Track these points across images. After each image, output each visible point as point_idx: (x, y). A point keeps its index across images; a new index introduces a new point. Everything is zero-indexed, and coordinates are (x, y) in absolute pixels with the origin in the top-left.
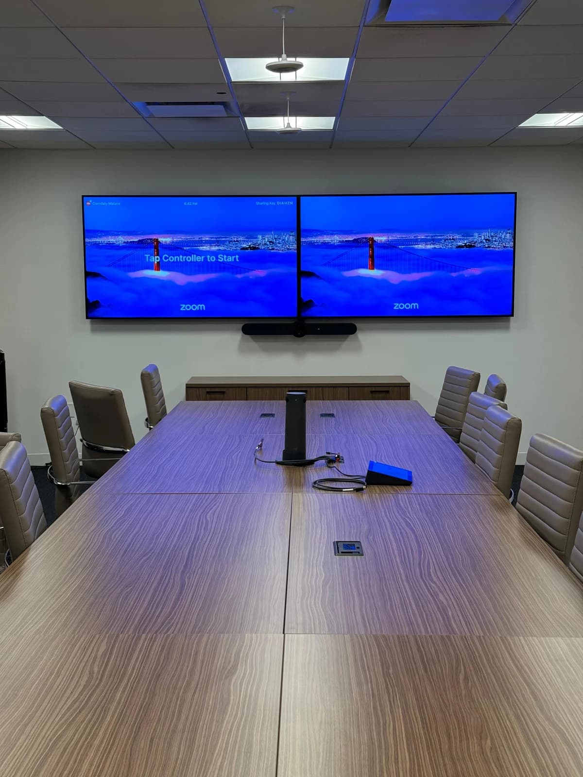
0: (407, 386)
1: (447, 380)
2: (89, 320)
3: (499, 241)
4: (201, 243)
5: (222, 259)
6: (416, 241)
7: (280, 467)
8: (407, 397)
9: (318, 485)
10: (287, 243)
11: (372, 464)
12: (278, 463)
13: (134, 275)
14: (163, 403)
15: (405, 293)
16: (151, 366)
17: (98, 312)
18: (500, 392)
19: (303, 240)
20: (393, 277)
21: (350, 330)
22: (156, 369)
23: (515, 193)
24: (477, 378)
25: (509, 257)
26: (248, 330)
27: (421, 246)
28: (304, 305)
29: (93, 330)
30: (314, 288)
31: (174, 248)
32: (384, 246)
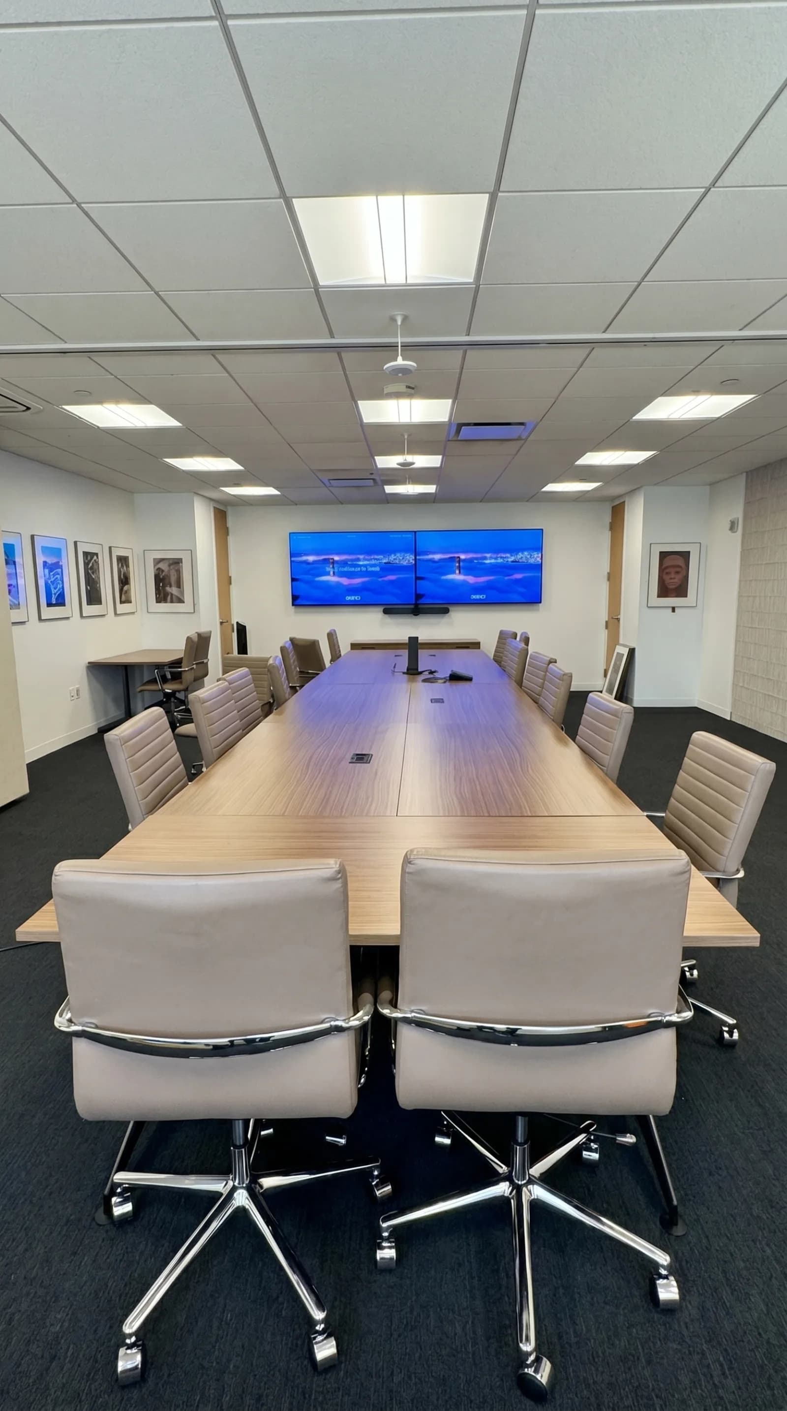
0: (479, 644)
1: (500, 638)
2: (293, 607)
3: (535, 558)
4: (358, 560)
5: (370, 569)
6: (485, 558)
7: (405, 675)
8: (479, 648)
9: (425, 681)
10: (409, 559)
11: (452, 671)
12: (404, 673)
13: (318, 579)
14: (340, 651)
15: (477, 589)
16: (332, 630)
17: (299, 602)
18: (526, 640)
19: (418, 557)
20: (470, 579)
21: (446, 611)
22: (335, 631)
23: (542, 530)
24: (516, 634)
25: (539, 567)
26: (386, 612)
27: (488, 562)
28: (419, 596)
29: (296, 612)
30: (425, 587)
31: (344, 563)
32: (464, 560)
